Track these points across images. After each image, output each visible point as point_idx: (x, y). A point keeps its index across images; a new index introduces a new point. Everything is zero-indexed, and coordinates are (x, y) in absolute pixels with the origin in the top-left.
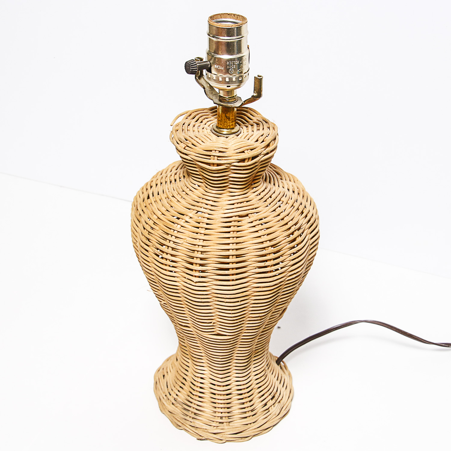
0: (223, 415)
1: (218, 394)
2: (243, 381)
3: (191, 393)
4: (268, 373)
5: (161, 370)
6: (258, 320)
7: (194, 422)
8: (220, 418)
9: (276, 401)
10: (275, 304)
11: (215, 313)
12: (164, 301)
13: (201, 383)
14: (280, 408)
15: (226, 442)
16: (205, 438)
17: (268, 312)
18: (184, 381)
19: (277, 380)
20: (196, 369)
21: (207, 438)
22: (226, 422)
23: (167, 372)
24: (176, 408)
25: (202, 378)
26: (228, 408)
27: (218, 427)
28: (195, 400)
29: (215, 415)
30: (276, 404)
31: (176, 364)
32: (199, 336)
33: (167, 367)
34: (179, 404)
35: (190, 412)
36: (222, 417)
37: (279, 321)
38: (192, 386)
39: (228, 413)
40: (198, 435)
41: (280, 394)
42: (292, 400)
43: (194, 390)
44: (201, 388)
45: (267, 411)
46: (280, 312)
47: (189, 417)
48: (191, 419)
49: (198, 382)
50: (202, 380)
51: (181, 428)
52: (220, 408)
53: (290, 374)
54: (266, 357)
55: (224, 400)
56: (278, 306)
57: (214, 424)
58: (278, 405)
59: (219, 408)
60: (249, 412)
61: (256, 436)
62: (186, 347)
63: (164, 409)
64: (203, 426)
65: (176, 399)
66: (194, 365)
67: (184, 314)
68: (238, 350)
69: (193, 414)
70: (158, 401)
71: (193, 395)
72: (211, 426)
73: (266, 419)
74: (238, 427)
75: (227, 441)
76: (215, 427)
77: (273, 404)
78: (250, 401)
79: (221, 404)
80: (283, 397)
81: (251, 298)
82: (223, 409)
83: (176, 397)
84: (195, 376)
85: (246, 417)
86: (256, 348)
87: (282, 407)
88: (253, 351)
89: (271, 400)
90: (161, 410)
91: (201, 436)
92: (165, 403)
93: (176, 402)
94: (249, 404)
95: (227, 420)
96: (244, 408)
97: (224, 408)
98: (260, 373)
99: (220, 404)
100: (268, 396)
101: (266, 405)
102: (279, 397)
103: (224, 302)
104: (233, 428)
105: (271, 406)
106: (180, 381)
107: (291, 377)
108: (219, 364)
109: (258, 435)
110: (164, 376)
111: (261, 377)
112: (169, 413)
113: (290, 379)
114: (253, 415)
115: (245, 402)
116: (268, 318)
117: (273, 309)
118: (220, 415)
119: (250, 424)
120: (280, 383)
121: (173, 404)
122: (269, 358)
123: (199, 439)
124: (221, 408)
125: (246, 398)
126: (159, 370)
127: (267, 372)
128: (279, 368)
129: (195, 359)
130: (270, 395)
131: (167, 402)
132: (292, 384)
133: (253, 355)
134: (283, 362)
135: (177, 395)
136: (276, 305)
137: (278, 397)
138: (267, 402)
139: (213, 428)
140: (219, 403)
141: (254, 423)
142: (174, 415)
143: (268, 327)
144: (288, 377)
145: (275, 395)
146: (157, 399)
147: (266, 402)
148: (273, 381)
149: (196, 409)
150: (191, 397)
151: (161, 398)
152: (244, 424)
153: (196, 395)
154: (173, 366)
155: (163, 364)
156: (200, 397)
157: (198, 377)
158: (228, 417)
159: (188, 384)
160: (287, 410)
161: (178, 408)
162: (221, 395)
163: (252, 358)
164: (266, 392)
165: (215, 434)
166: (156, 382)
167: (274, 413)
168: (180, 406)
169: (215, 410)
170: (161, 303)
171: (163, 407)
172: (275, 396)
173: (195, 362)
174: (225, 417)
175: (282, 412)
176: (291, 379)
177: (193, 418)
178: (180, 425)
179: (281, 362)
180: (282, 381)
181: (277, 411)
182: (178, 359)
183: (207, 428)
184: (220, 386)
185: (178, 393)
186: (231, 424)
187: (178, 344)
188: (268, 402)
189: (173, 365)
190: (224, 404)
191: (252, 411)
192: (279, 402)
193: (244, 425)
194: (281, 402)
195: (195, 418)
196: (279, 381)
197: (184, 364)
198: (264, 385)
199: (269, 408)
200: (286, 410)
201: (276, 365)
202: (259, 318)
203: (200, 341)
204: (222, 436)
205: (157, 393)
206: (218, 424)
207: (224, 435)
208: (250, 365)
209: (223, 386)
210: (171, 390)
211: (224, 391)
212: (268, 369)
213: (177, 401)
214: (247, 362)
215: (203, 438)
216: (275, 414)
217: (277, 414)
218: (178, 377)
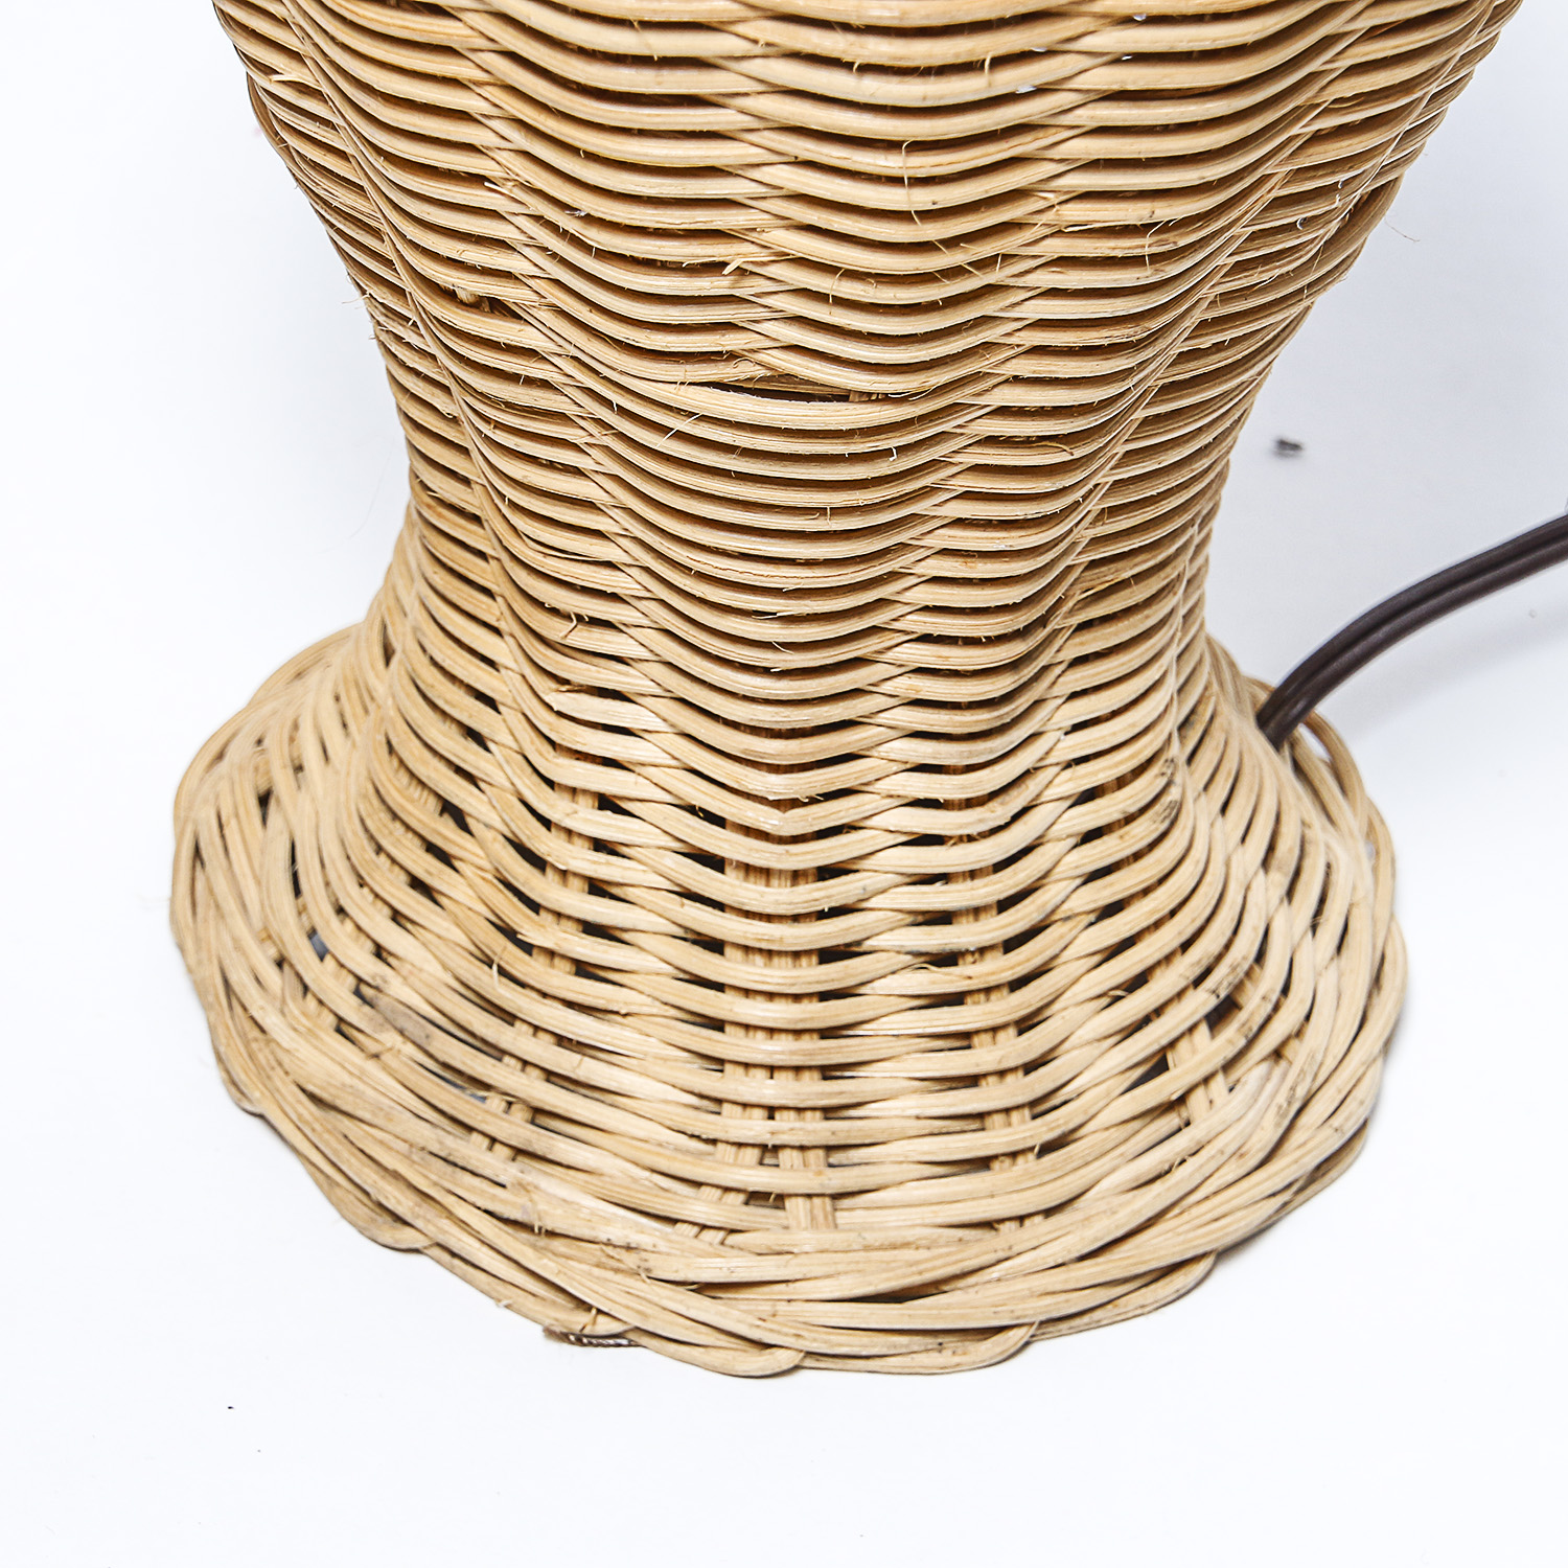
0: (787, 1128)
1: (747, 949)
2: (971, 839)
3: (510, 933)
4: (1190, 797)
5: (240, 750)
6: (1135, 261)
7: (522, 1186)
8: (752, 1155)
9: (1251, 1042)
10: (1296, 115)
11: (756, 174)
12: (294, 65)
13: (599, 845)
14: (1281, 1099)
15: (797, 1368)
16: (616, 1328)
17: (1234, 191)
18: (445, 832)
19: (1266, 864)
20: (560, 714)
21: (637, 1329)
22: (809, 1196)
23: (299, 768)
24: (371, 1066)
25: (606, 803)
26: (828, 1072)
27: (733, 1231)
28: (545, 995)
29: (708, 1125)
30: (1252, 1072)
31: (380, 690)
32: (607, 403)
33: (296, 726)
34: (401, 1032)
35: (496, 1103)
36: (776, 1148)
37: (1323, 302)
38: (521, 872)
39: (829, 1112)
40: (560, 1299)
41: (1285, 990)
42: (1387, 1046)
43: (535, 907)
44: (597, 888)
45: (1171, 1121)
46: (1341, 203)
47: (486, 1142)
48: (496, 1163)
49: (569, 832)
50: (608, 816)
51: (408, 1237)
52: (761, 1074)
53: (1374, 832)
54: (1173, 651)
55: (797, 998)
56: (1318, 138)
57: (701, 1206)
58: (1267, 1078)
59: (747, 1066)
60: (1015, 1115)
61: (1064, 1326)
62: (476, 519)
63: (265, 1077)
64: (607, 1220)
65: (367, 991)
66: (544, 686)
67: (478, 180)
68: (945, 552)
69: (519, 1114)
70: (206, 1007)
71: (528, 948)
72: (673, 1221)
73: (1158, 1186)
74: (906, 1245)
75: (809, 1354)
76: (708, 1235)
77: (1228, 1066)
78: (1025, 1025)
79: (771, 1031)
80: (1308, 1018)
81: (1087, 43)
82: (783, 1078)
83: (369, 967)
84: (550, 783)
85: (983, 1163)
86: (1096, 541)
87: (1301, 1092)
88: (1070, 568)
89: (1204, 1029)
90: (233, 1083)
91: (588, 1307)
92: (271, 1020)
93: (367, 1009)
94: (1014, 1048)
95: (819, 1173)
96: (972, 1081)
97: (798, 1069)
98: (1121, 782)
99: (760, 1035)
100: (1180, 995)
101: (1158, 1065)
102: (1276, 1008)
103: (848, 66)
104: (867, 1248)
105: (1206, 1080)
106: (408, 827)
107: (1384, 857)
108: (766, 671)
109: (1086, 1319)
110: (264, 800)
111: (1129, 819)
112: (308, 1109)
113: (1375, 870)
114: (1048, 1148)
115: (978, 1032)
116: (1225, 260)
117: (1278, 169)
118: (757, 1128)
119: (1021, 1219)
120: (1290, 893)
121: (342, 1027)
122: (1200, 662)
123: (564, 1337)
124: (772, 1069)
125: (988, 991)
126: (220, 756)
127: (1178, 779)
128: (1287, 770)
129: (555, 629)
130: (1198, 982)
131: (293, 1007)
132: (1392, 916)
133: (1071, 612)
134: (1318, 729)
135: (380, 952)
136: (1302, 129)
137: (1269, 1007)
138: (1172, 1044)
139: (696, 1243)
140: (747, 1027)
141: (1048, 1212)
142: (346, 1125)
143: (1218, 347)
144: (1362, 848)
145: (1239, 987)
146: (200, 989)
147: (1164, 1042)
148: (1228, 864)
149: (550, 1076)
150: (502, 972)
151: (241, 979)
152: (966, 1218)
153: (551, 954)
154: (351, 709)
155: (255, 703)
156: (583, 969)
157: (573, 791)
158: (829, 1149)
159: (481, 852)
160: (1348, 1121)
161: (386, 1069)
162: (770, 954)
163: (1056, 632)
164: (1168, 959)
165: (705, 1288)
166: (197, 853)
167: (1228, 1141)
168: (410, 1049)
169: (712, 1083)
170: (261, 80)
171: (251, 1056)
172: (1242, 1000)
173: (550, 653)
174: (802, 1148)
175: (1297, 1137)
176: (1384, 871)
177: (519, 1152)
178: (400, 1211)
179: (1302, 731)
180: (1304, 877)
181: (1257, 1125)
182: (396, 644)
183: (635, 1239)
184: (766, 873)
185: (391, 936)
186: (852, 1215)
187: (401, 493)
188: (1183, 1045)
189: (353, 700)
190: (798, 1033)
191: (1038, 1107)
192: (1277, 1054)
193: (960, 1233)
194: (1288, 1052)
195: (539, 1149)
196: (1279, 879)
197: (453, 678)
198: (1146, 892)
199: (1182, 1100)
200: (1336, 1121)
201: (1258, 743)
202: (1145, 245)
203: (607, 449)
204: (766, 1308)
205: (198, 940)
206: (732, 1210)
207: (782, 1307)
208: (1038, 703)
209: (796, 876)
210: (329, 911)
211: (796, 918)
212: (1190, 759)
213: (383, 1001)
214: (1014, 665)
215: (604, 1326)
216: (1239, 1153)
217: (1261, 1156)
218: (395, 798)
